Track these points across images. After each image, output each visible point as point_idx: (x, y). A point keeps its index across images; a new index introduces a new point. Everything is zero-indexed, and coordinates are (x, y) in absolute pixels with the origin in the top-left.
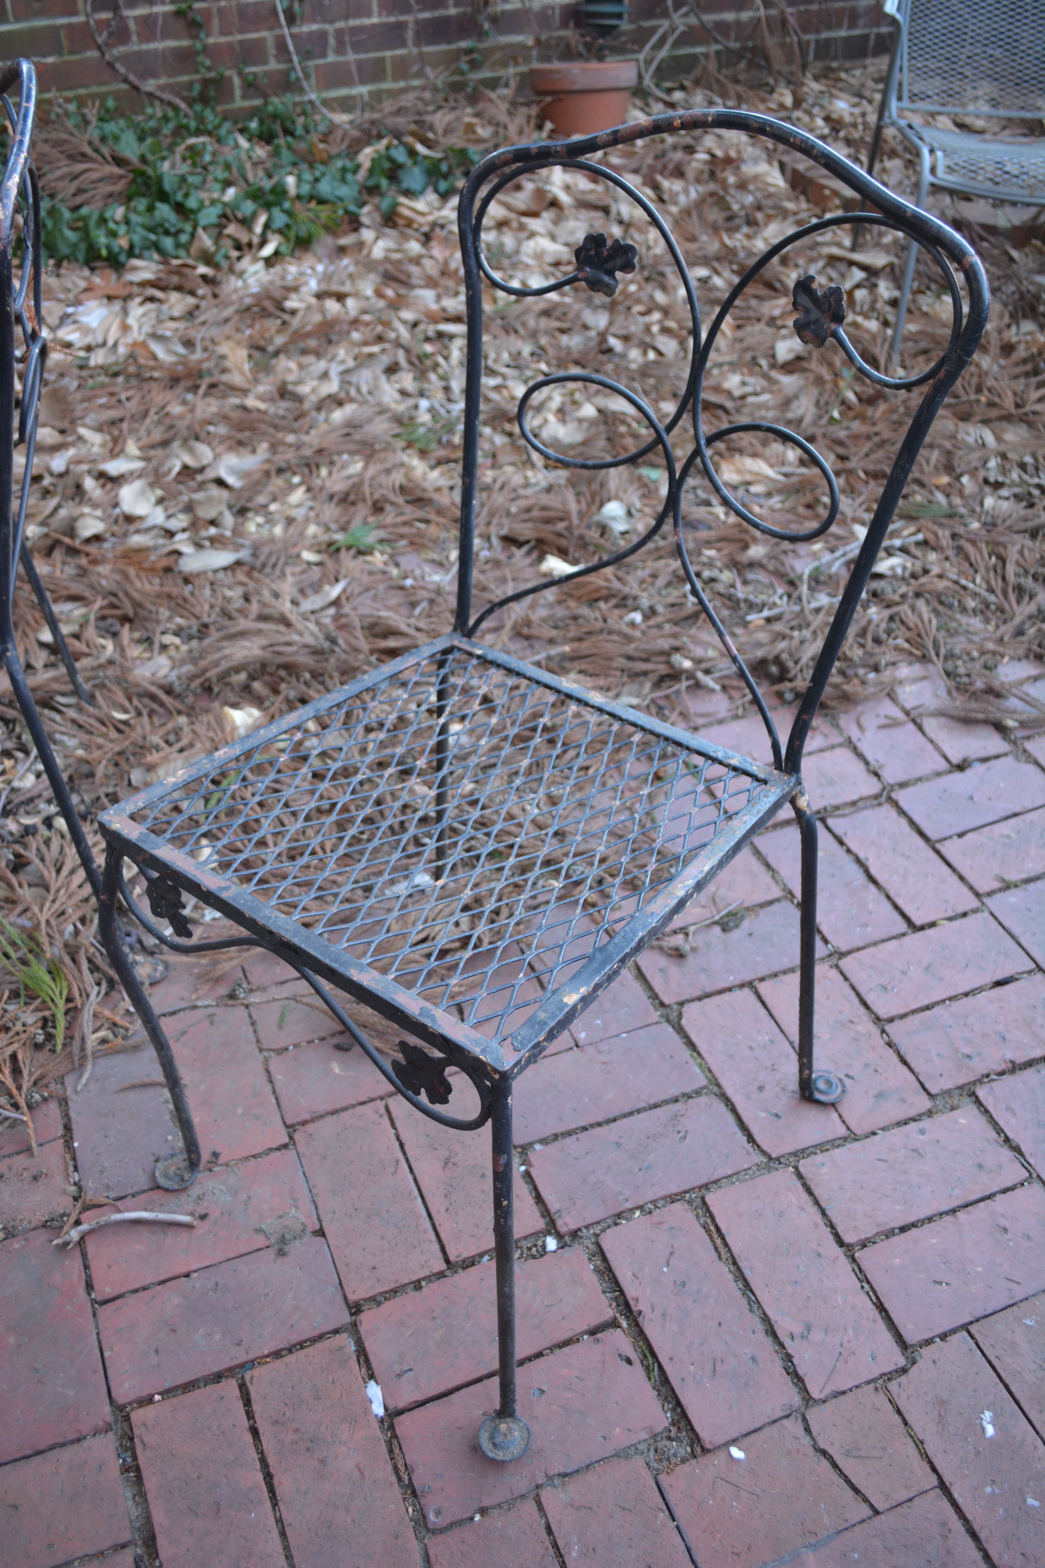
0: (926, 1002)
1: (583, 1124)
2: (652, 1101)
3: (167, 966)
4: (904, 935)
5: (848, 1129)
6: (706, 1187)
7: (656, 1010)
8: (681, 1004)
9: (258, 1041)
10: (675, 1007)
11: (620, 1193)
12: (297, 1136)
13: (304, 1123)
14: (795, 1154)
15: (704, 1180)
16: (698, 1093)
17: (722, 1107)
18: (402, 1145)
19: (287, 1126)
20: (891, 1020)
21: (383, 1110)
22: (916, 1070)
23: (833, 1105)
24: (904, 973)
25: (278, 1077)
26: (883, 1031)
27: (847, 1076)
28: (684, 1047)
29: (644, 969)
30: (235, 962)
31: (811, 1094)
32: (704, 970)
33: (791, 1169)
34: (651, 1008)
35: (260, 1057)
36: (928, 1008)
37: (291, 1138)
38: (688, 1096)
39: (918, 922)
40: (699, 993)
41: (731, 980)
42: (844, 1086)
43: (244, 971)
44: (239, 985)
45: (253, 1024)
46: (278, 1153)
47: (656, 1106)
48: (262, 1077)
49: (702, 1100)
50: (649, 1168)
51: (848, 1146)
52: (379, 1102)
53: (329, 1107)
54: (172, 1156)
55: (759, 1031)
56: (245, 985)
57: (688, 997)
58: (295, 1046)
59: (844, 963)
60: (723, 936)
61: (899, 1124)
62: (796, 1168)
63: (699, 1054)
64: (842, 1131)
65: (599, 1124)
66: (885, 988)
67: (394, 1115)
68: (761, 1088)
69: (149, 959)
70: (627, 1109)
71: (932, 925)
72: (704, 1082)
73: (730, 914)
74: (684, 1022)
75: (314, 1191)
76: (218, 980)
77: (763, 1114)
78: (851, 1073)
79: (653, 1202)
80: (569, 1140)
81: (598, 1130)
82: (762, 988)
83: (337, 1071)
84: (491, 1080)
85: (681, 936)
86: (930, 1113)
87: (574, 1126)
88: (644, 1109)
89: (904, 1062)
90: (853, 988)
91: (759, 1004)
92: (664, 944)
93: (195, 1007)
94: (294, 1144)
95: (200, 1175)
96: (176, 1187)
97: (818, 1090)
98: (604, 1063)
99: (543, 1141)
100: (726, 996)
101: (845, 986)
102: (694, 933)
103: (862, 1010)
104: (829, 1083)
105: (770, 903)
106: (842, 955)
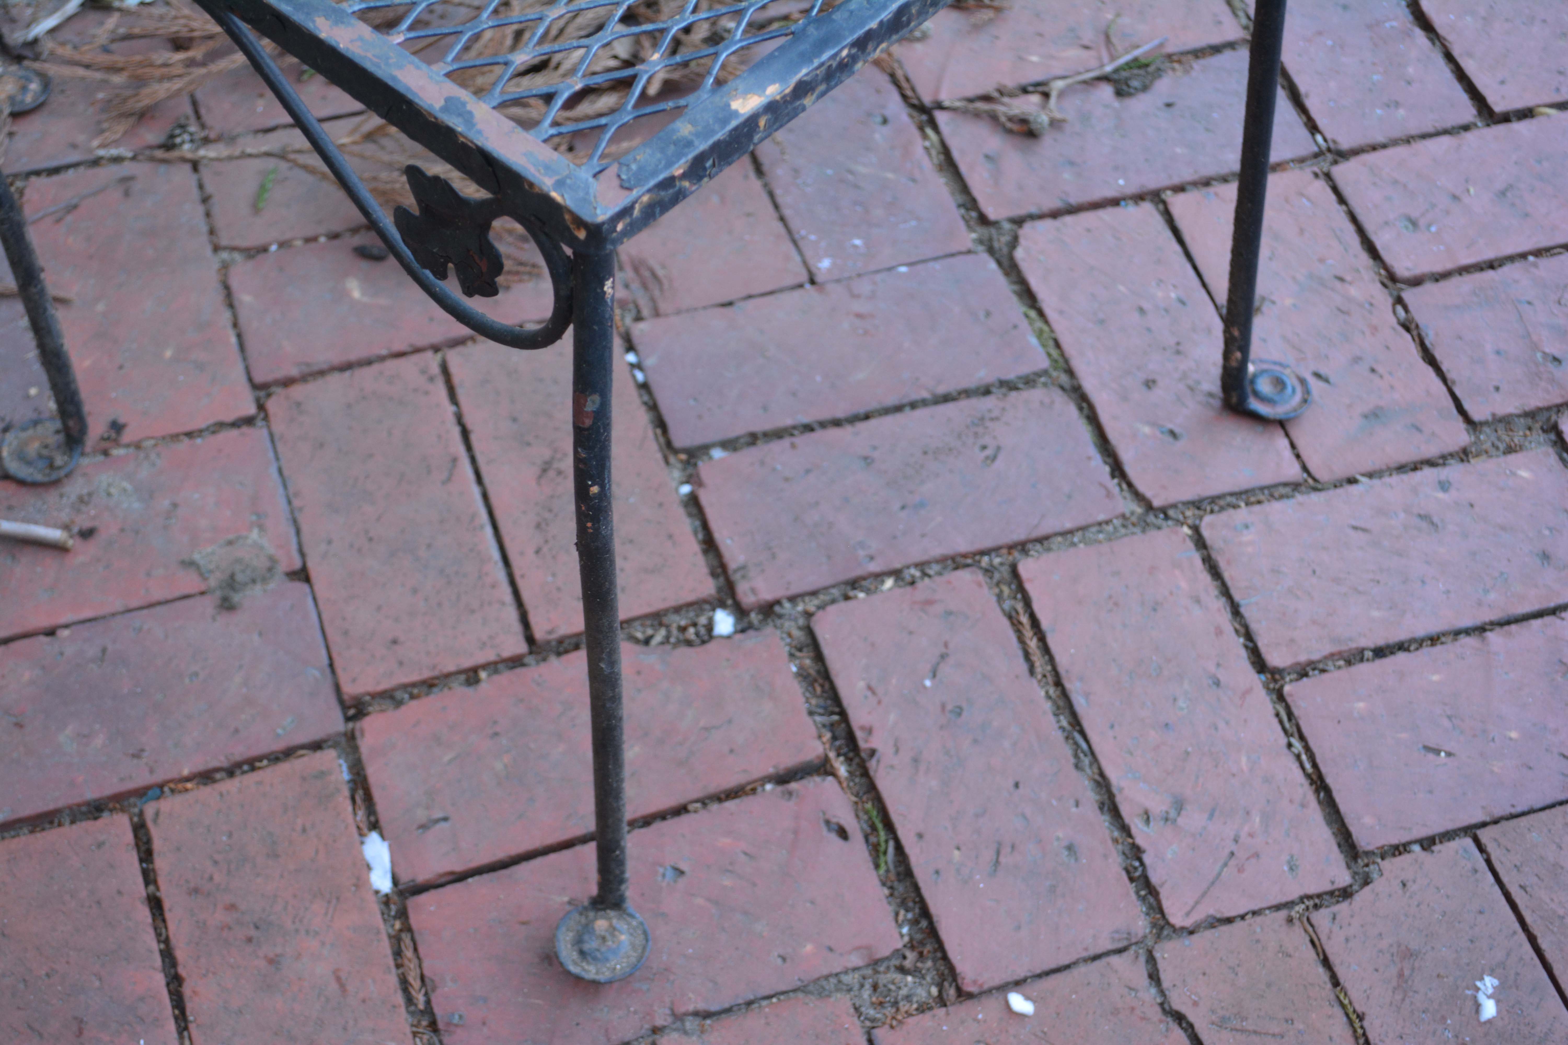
0: (1489, 254)
1: (805, 419)
2: (941, 390)
3: (46, 83)
4: (1466, 128)
5: (1305, 468)
6: (1023, 547)
7: (970, 228)
8: (1019, 222)
9: (212, 232)
10: (1007, 226)
11: (862, 545)
12: (271, 405)
13: (287, 382)
14: (1196, 504)
15: (1019, 535)
16: (1029, 381)
17: (1071, 411)
18: (465, 434)
19: (255, 387)
20: (1416, 282)
21: (435, 369)
22: (1450, 376)
23: (1282, 424)
24: (1455, 198)
25: (245, 298)
26: (1399, 301)
27: (1317, 375)
28: (1015, 299)
29: (956, 154)
30: (177, 85)
31: (1243, 399)
32: (1072, 163)
33: (1186, 530)
34: (962, 224)
35: (214, 262)
36: (1491, 265)
37: (261, 407)
38: (1009, 386)
39: (1499, 106)
40: (1054, 203)
41: (1121, 185)
42: (1307, 391)
43: (195, 104)
44: (183, 127)
45: (205, 200)
46: (234, 433)
47: (947, 398)
48: (216, 296)
49: (1036, 395)
50: (921, 505)
51: (1299, 498)
52: (429, 354)
53: (335, 357)
54: (36, 423)
55: (1160, 281)
56: (192, 129)
57: (1033, 210)
58: (282, 245)
59: (1343, 172)
60: (1116, 103)
61: (1401, 468)
62: (1196, 529)
63: (1041, 314)
64: (1293, 471)
65: (837, 423)
66: (1414, 223)
67: (456, 380)
68: (1149, 384)
69: (14, 68)
70: (891, 400)
71: (1526, 114)
72: (1043, 363)
73: (1137, 64)
74: (1019, 254)
75: (296, 503)
76: (143, 116)
77: (1147, 430)
78: (1323, 371)
79: (921, 566)
80: (777, 447)
81: (833, 433)
82: (1178, 204)
83: (356, 294)
84: (572, 241)
85: (1035, 99)
86: (1464, 455)
87: (789, 422)
88: (924, 403)
89: (1431, 360)
90: (1353, 218)
91: (1168, 234)
92: (1000, 109)
93: (96, 162)
94: (266, 418)
95: (85, 461)
96: (39, 477)
97: (1257, 394)
98: (859, 316)
99: (729, 445)
100: (1106, 214)
101: (1339, 214)
102: (1062, 94)
103: (1364, 258)
104: (1279, 383)
105: (1216, 49)
106: (1341, 155)
